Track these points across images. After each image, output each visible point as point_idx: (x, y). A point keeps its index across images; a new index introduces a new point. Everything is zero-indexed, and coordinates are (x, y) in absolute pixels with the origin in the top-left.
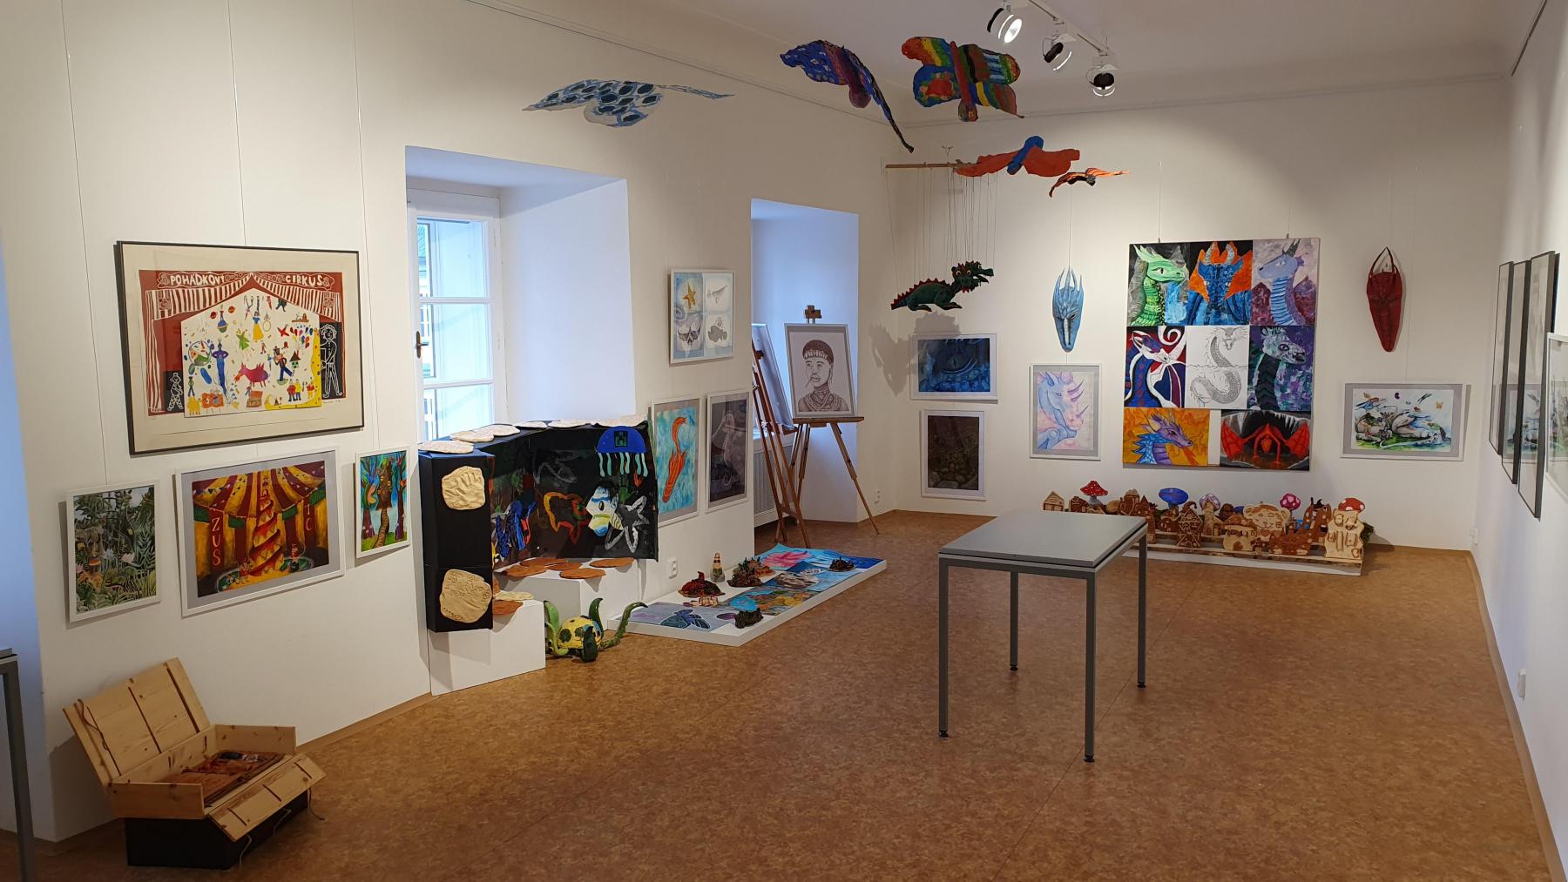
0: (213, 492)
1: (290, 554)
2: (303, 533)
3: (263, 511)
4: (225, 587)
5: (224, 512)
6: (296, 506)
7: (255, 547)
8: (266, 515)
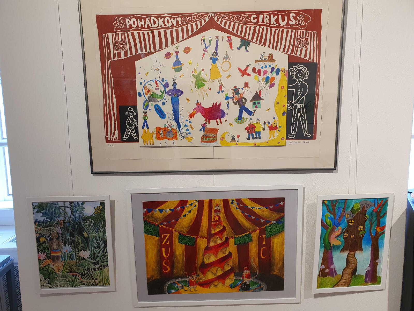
0: (164, 212)
1: (242, 275)
2: (257, 259)
3: (215, 234)
4: (173, 291)
5: (174, 230)
6: (250, 234)
7: (205, 263)
8: (217, 238)
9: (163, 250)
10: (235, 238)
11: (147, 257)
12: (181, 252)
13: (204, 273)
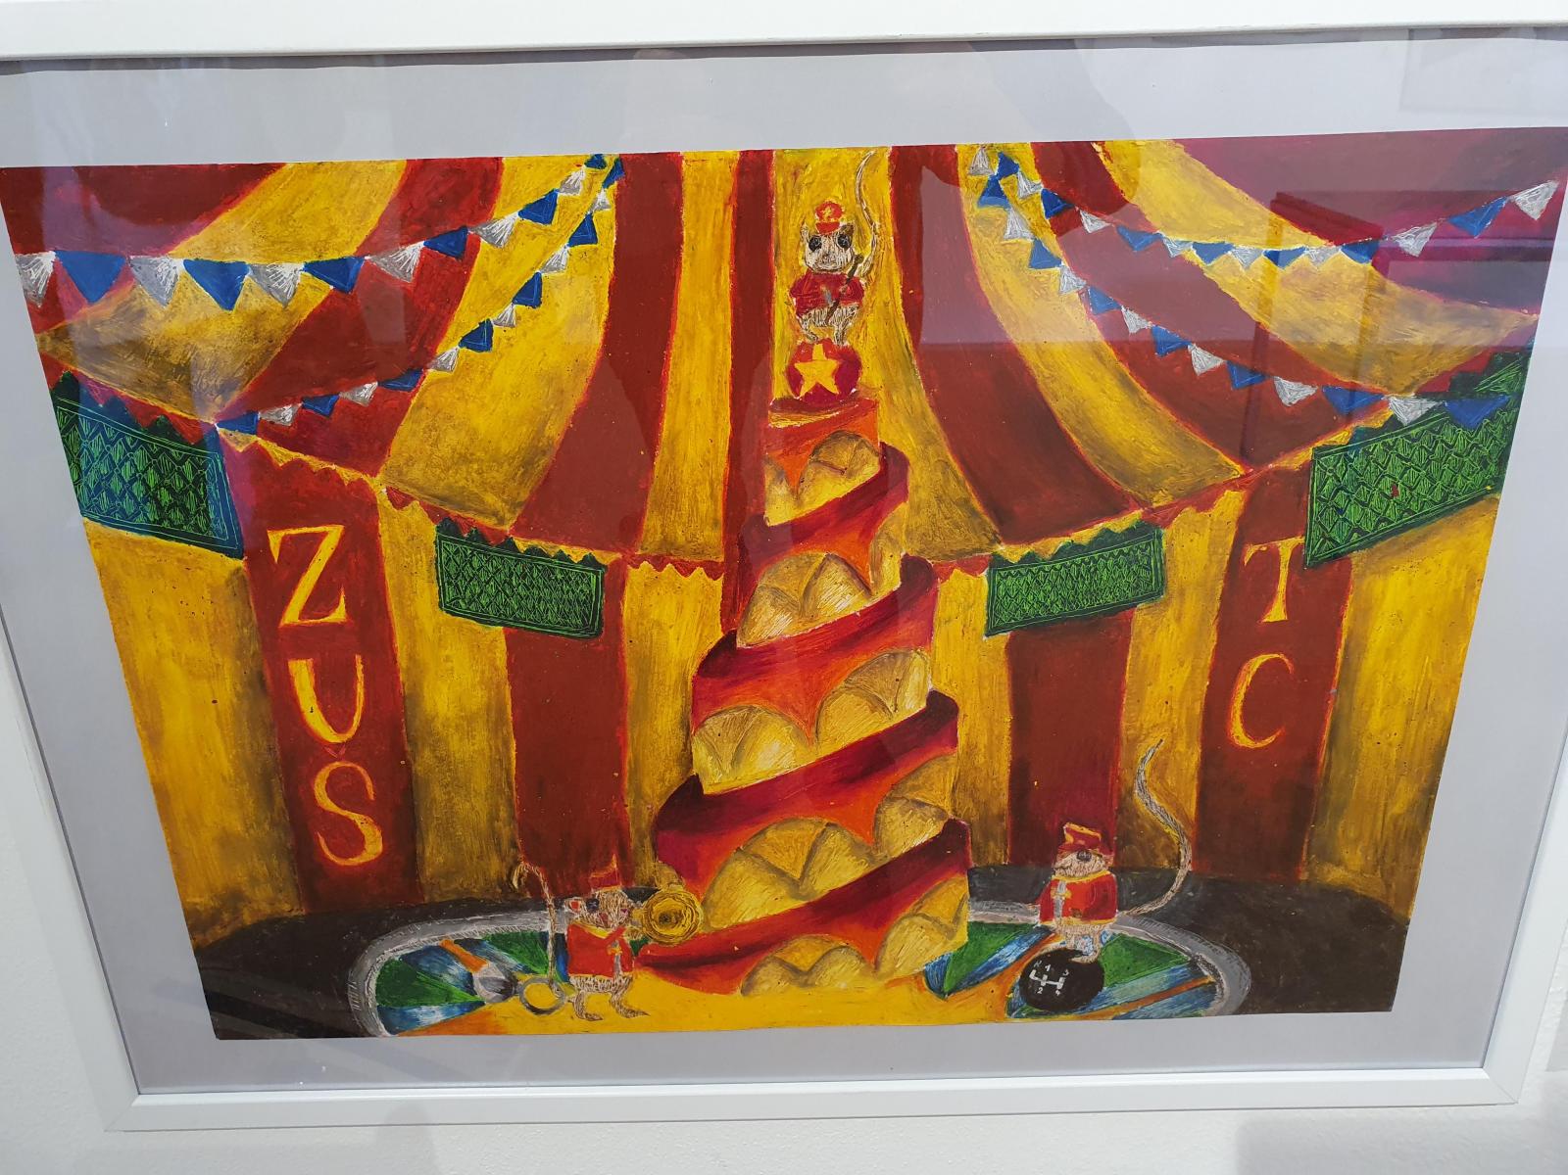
0: (251, 297)
1: (1038, 893)
2: (1189, 757)
3: (802, 532)
4: (431, 1014)
5: (378, 485)
7: (708, 790)
8: (821, 568)
9: (302, 675)
10: (997, 564)
11: (153, 735)
12: (478, 699)
13: (694, 872)
